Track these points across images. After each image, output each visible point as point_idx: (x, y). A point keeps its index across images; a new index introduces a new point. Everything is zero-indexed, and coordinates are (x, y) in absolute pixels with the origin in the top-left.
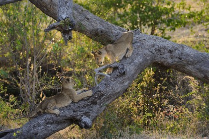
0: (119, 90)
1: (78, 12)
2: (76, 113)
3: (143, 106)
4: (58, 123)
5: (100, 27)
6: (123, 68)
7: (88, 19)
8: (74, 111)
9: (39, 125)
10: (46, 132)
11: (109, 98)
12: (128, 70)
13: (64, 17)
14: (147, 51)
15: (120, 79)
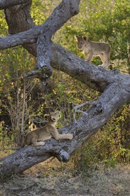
0: (96, 127)
1: (61, 53)
2: (55, 147)
3: (121, 139)
4: (39, 156)
5: (81, 67)
6: (100, 107)
7: (70, 60)
8: (54, 146)
9: (21, 157)
10: (27, 164)
11: (86, 133)
12: (105, 108)
13: (42, 65)
14: (124, 90)
15: (98, 117)
